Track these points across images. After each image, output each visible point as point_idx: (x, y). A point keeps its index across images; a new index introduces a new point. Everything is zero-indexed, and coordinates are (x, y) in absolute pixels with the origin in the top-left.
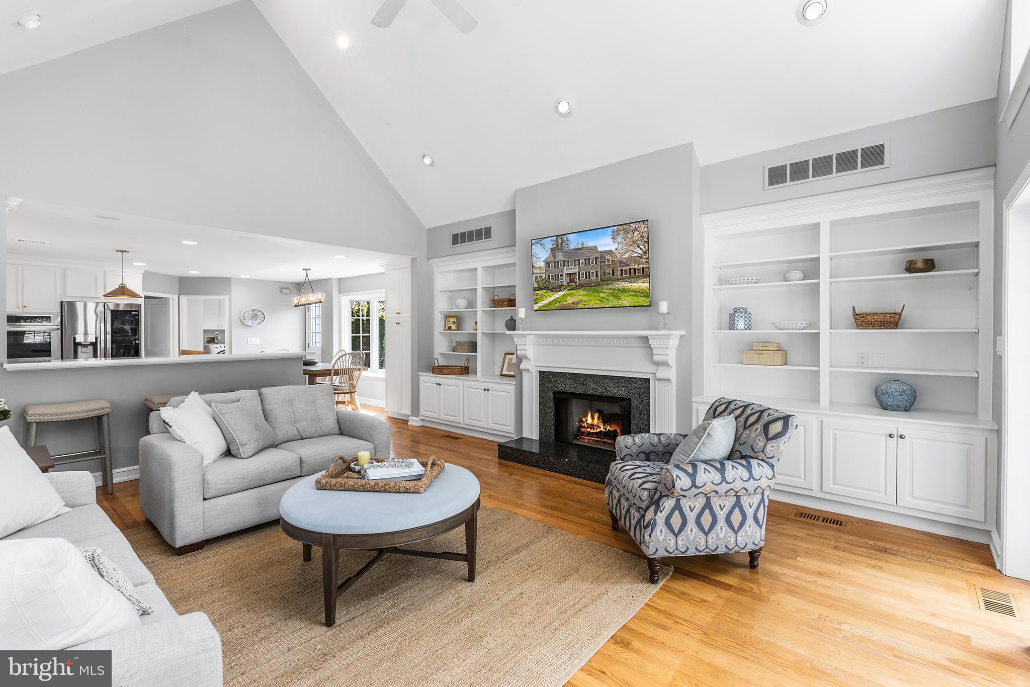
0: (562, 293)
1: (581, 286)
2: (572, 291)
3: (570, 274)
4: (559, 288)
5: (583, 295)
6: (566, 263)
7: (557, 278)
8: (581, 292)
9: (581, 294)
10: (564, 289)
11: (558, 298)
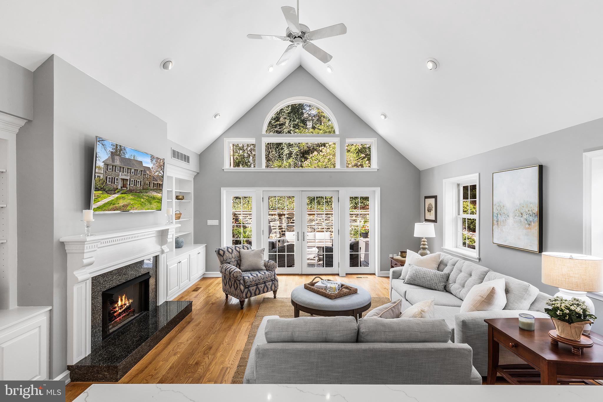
0: (116, 196)
1: (130, 191)
2: (123, 195)
3: (123, 180)
4: (114, 191)
5: (131, 199)
6: (122, 170)
7: (113, 180)
8: (130, 197)
9: (129, 198)
10: (118, 192)
11: (112, 200)
